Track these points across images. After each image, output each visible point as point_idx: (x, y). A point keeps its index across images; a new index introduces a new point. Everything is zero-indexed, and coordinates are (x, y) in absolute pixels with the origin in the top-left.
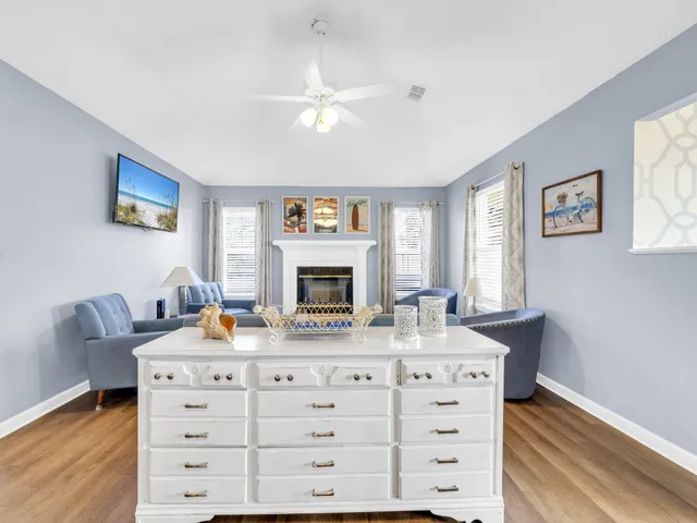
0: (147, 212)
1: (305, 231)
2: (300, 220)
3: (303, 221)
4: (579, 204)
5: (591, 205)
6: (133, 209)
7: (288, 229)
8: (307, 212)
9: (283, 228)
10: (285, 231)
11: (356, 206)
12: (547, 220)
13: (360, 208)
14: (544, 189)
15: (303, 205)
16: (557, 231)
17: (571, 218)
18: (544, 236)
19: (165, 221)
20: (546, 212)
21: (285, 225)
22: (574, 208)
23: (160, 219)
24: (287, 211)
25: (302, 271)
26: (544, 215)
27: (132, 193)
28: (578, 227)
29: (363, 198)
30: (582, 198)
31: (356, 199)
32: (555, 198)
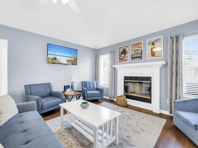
0: (62, 59)
1: (127, 60)
2: (125, 56)
6: (55, 59)
7: (120, 60)
8: (128, 52)
9: (119, 60)
11: (153, 43)
13: (156, 44)
15: (126, 49)
19: (71, 61)
21: (119, 59)
23: (68, 61)
24: (120, 53)
25: (126, 78)
27: (54, 54)
29: (158, 37)
31: (154, 39)
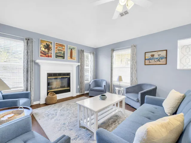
1: (51, 57)
2: (48, 52)
3: (50, 52)
4: (159, 57)
5: (163, 58)
8: (52, 48)
9: (40, 54)
10: (41, 56)
11: (71, 49)
12: (146, 61)
13: (73, 51)
14: (145, 53)
15: (50, 45)
16: (150, 64)
17: (156, 60)
18: (145, 65)
20: (146, 58)
22: (157, 58)
25: (49, 75)
26: (145, 59)
28: (158, 63)
29: (74, 47)
30: (160, 56)
31: (72, 47)
32: (150, 55)
